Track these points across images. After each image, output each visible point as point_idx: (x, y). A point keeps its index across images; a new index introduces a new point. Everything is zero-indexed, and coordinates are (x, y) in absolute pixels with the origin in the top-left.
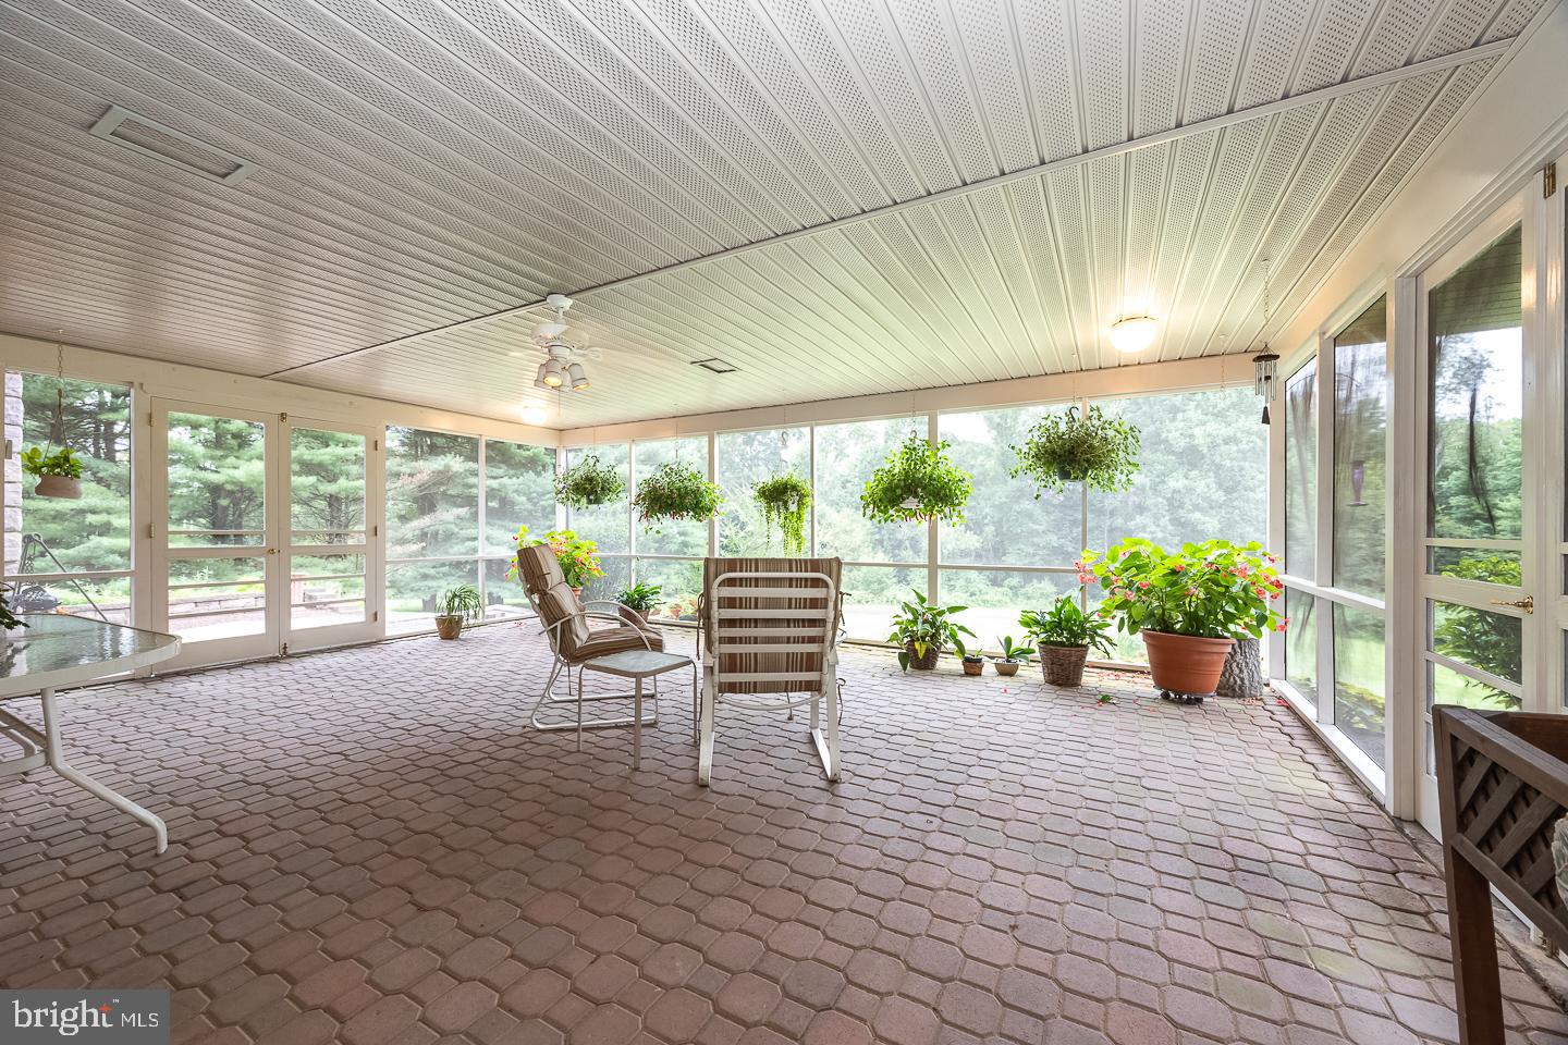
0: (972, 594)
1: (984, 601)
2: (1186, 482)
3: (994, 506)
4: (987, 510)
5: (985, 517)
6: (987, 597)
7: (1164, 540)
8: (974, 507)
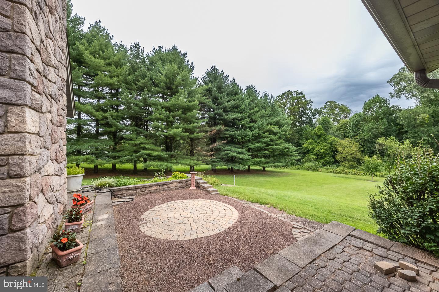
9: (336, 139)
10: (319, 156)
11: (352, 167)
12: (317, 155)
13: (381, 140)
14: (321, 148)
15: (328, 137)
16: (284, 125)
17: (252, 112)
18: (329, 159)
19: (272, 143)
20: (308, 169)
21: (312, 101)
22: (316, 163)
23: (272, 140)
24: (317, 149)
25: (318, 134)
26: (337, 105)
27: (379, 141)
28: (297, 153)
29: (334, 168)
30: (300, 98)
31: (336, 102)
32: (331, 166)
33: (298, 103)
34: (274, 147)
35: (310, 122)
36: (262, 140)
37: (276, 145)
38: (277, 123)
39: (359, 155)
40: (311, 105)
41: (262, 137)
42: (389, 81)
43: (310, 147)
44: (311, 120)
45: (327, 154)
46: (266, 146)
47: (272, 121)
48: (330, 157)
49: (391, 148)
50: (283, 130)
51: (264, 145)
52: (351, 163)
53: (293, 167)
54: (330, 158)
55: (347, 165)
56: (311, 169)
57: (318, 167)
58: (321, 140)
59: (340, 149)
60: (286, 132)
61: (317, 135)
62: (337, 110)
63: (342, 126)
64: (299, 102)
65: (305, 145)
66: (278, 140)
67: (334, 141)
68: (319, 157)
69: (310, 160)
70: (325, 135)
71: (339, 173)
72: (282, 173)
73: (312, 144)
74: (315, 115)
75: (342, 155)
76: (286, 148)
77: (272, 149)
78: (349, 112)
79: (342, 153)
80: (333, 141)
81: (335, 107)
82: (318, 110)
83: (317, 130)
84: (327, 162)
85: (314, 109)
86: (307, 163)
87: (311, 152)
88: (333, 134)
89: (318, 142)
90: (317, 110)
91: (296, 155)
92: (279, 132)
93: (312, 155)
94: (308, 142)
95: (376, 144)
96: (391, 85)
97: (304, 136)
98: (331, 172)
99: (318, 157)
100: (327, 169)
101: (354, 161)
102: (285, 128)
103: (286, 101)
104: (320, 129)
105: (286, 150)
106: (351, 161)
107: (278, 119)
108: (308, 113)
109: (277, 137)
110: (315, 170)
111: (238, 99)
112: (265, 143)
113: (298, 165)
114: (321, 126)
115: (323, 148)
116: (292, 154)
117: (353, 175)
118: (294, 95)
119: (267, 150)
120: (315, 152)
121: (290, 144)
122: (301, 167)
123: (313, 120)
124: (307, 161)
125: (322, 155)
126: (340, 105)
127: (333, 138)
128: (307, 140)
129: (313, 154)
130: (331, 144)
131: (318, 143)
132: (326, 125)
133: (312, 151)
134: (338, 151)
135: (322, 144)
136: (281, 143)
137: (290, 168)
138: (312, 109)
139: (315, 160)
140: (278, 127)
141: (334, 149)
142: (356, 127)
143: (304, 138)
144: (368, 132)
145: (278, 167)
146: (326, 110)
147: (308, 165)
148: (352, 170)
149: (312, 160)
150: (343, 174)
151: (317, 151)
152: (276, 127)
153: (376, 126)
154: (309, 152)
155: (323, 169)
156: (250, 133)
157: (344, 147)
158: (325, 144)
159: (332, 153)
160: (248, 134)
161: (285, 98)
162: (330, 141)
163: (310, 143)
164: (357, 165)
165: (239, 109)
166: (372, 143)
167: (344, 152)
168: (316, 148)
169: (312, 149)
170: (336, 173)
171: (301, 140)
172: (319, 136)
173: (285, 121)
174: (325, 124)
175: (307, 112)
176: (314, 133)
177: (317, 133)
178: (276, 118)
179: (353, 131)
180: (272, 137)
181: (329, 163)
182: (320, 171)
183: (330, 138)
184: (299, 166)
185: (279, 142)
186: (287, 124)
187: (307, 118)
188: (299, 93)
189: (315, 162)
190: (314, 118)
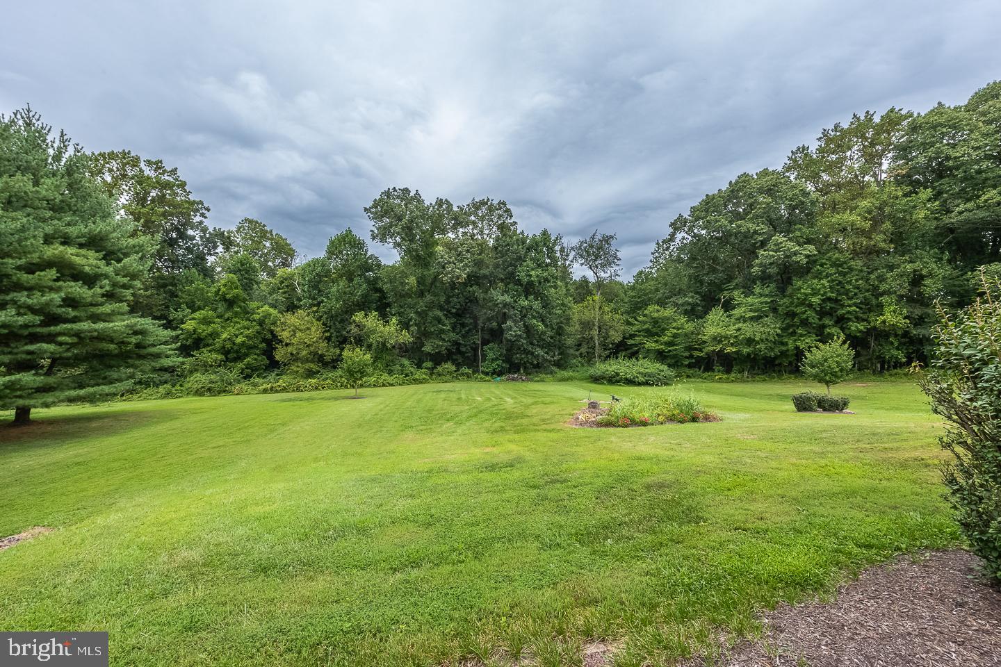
9: (272, 310)
10: (231, 355)
11: (310, 374)
12: (225, 352)
13: (358, 317)
14: (236, 332)
15: (253, 305)
16: (126, 255)
18: (256, 359)
19: (72, 313)
20: (199, 393)
21: (206, 205)
22: (225, 374)
23: (70, 302)
24: (224, 336)
25: (228, 296)
26: (267, 231)
27: (357, 319)
28: (174, 346)
29: (271, 380)
30: (167, 185)
31: (264, 226)
32: (264, 378)
33: (161, 200)
34: (85, 326)
35: (199, 261)
36: (21, 297)
37: (95, 318)
38: (94, 242)
39: (322, 347)
40: (203, 215)
41: (21, 287)
42: (367, 210)
43: (205, 330)
44: (202, 257)
45: (251, 348)
46: (42, 324)
47: (73, 231)
48: (258, 355)
49: (373, 332)
50: (124, 268)
51: (33, 318)
52: (307, 366)
53: (148, 391)
54: (260, 358)
55: (301, 371)
56: (209, 390)
57: (230, 384)
58: (236, 313)
59: (285, 335)
60: (134, 276)
61: (226, 300)
62: (268, 244)
63: (282, 282)
64: (164, 196)
65: (189, 325)
66: (102, 304)
67: (268, 315)
69: (206, 368)
70: (244, 300)
71: (284, 390)
72: (116, 416)
73: (210, 322)
74: (215, 247)
75: (290, 349)
76: (136, 333)
77: (77, 334)
78: (291, 254)
79: (287, 345)
80: (265, 317)
81: (262, 237)
82: (223, 233)
83: (225, 286)
84: (251, 369)
85: (211, 230)
86: (197, 376)
87: (208, 345)
88: (263, 300)
89: (226, 316)
90: (220, 235)
91: (171, 352)
92: (106, 276)
93: (210, 351)
94: (198, 315)
95: (350, 323)
96: (369, 216)
97: (182, 298)
98: (265, 391)
99: (229, 356)
100: (255, 385)
101: (312, 362)
102: (131, 262)
103: (115, 179)
104: (232, 283)
105: (134, 340)
106: (307, 361)
107: (100, 227)
108: (193, 238)
109: (99, 291)
110: (223, 392)
112: (37, 312)
113: (166, 382)
114: (235, 277)
115: (242, 333)
116: (151, 350)
117: (313, 390)
118: (148, 172)
119: (47, 338)
120: (218, 343)
121: (148, 320)
122: (178, 387)
123: (208, 257)
124: (196, 370)
125: (237, 352)
126: (274, 233)
127: (266, 307)
128: (193, 312)
129: (214, 350)
130: (261, 323)
131: (228, 319)
132: (246, 276)
133: (210, 341)
134: (281, 341)
135: (237, 322)
136: (113, 313)
137: (135, 397)
138: (207, 229)
139: (220, 366)
140: (101, 255)
141: (269, 336)
142: (316, 287)
143: (184, 306)
144: (337, 300)
145: (107, 397)
146: (243, 239)
147: (200, 379)
148: (310, 380)
149: (211, 366)
150: (293, 391)
151: (224, 340)
152: (91, 253)
153: (350, 289)
154: (202, 345)
155: (243, 386)
157: (294, 331)
158: (246, 323)
159: (264, 345)
161: (111, 170)
162: (258, 316)
163: (204, 318)
164: (318, 369)
166: (342, 321)
167: (295, 341)
168: (222, 333)
169: (211, 335)
170: (277, 392)
171: (176, 310)
172: (231, 303)
173: (131, 241)
174: (244, 272)
175: (190, 232)
176: (217, 293)
177: (224, 294)
178: (91, 225)
179: (310, 295)
180: (77, 289)
181: (256, 370)
182: (236, 392)
183: (258, 308)
184: (168, 386)
185: (107, 308)
186: (137, 253)
187: (189, 250)
188: (165, 172)
189: (222, 370)
190: (211, 255)
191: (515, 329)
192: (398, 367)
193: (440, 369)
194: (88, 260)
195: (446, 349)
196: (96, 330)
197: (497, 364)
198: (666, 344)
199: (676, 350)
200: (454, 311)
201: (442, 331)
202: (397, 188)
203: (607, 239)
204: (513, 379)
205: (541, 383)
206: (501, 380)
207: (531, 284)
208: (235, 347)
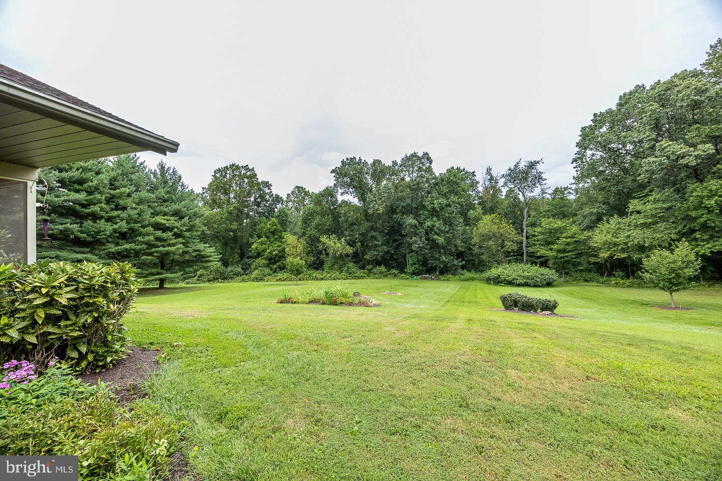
0: (350, 274)
1: (354, 276)
2: (432, 223)
3: (359, 234)
4: (357, 236)
5: (356, 239)
6: (357, 275)
7: (423, 247)
8: (352, 234)
12: (270, 259)
13: (324, 238)
14: (274, 249)
15: (284, 234)
17: (117, 193)
19: (159, 243)
20: (253, 280)
21: (270, 183)
22: (265, 271)
23: (157, 239)
24: (269, 251)
25: (271, 230)
26: (306, 192)
27: (323, 240)
29: (281, 274)
31: (305, 189)
32: (279, 273)
36: (140, 238)
37: (169, 245)
40: (270, 189)
41: (140, 234)
43: (261, 248)
46: (147, 249)
47: (167, 210)
51: (144, 246)
56: (257, 279)
57: (266, 276)
58: (276, 239)
61: (271, 232)
65: (255, 246)
68: (271, 261)
69: (258, 267)
70: (280, 231)
71: (285, 280)
73: (264, 244)
77: (161, 252)
81: (304, 195)
83: (270, 224)
85: (274, 196)
86: (255, 271)
87: (262, 256)
89: (271, 240)
90: (279, 198)
91: (215, 259)
93: (262, 259)
94: (259, 241)
95: (321, 242)
98: (277, 280)
100: (275, 277)
104: (274, 223)
110: (261, 280)
111: (78, 169)
112: (146, 244)
114: (275, 220)
115: (277, 249)
116: (208, 259)
119: (151, 254)
120: (266, 255)
122: (248, 277)
124: (256, 269)
125: (274, 259)
128: (259, 239)
129: (264, 258)
131: (272, 242)
133: (263, 254)
135: (276, 244)
139: (265, 266)
140: (177, 218)
142: (306, 222)
143: (255, 236)
147: (256, 273)
148: (298, 276)
149: (261, 266)
151: (268, 253)
152: (173, 218)
154: (259, 256)
155: (270, 277)
156: (109, 228)
160: (102, 229)
163: (262, 242)
165: (85, 185)
168: (268, 249)
169: (263, 250)
170: (282, 281)
171: (252, 238)
172: (274, 233)
174: (282, 217)
176: (267, 229)
178: (176, 206)
180: (161, 234)
182: (266, 280)
184: (245, 276)
185: (174, 241)
189: (265, 269)
191: (419, 242)
192: (346, 268)
193: (375, 270)
194: (172, 221)
195: (381, 256)
196: (165, 250)
197: (415, 267)
198: (559, 251)
199: (567, 257)
200: (386, 231)
201: (377, 246)
202: (349, 158)
203: (532, 165)
204: (425, 278)
205: (447, 281)
206: (417, 279)
207: (434, 209)
208: (273, 257)
